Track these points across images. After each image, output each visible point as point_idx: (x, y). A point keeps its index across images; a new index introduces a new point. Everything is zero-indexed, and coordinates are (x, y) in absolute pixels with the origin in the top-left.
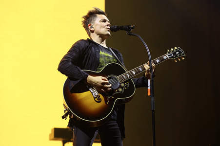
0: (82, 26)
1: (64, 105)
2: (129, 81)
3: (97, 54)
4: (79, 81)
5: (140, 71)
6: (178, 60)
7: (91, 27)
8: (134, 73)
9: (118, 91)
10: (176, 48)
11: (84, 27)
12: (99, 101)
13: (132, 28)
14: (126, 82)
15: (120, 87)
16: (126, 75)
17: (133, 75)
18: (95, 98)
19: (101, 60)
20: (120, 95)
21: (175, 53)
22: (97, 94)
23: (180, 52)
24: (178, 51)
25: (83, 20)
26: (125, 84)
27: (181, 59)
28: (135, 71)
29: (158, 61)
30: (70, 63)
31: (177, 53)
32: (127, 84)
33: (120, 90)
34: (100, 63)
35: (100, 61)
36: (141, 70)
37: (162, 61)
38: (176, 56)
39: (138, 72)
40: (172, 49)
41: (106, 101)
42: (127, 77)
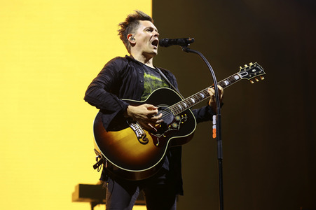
0: (119, 37)
1: (95, 150)
2: (187, 112)
3: (140, 77)
4: (115, 114)
5: (201, 98)
6: (255, 81)
7: (132, 39)
8: (193, 101)
9: (172, 127)
10: (251, 64)
11: (122, 38)
12: (146, 142)
13: (191, 42)
14: (183, 113)
15: (175, 121)
16: (182, 104)
17: (192, 103)
18: (139, 138)
19: (147, 85)
20: (175, 132)
21: (250, 71)
22: (141, 131)
23: (258, 70)
24: (255, 68)
25: (120, 28)
26: (181, 117)
27: (260, 79)
28: (195, 98)
29: (226, 83)
30: (102, 90)
31: (253, 71)
32: (184, 116)
33: (175, 125)
34: (145, 90)
35: (145, 87)
36: (203, 96)
37: (232, 82)
38: (253, 75)
39: (199, 99)
40: (246, 66)
41: (155, 142)
42: (184, 107)
